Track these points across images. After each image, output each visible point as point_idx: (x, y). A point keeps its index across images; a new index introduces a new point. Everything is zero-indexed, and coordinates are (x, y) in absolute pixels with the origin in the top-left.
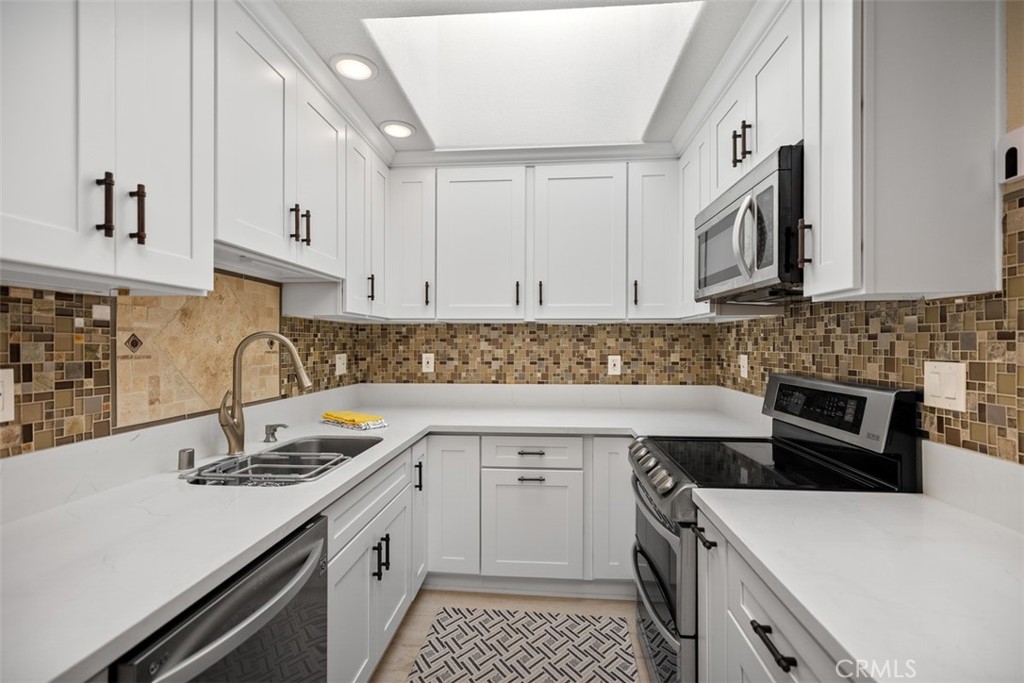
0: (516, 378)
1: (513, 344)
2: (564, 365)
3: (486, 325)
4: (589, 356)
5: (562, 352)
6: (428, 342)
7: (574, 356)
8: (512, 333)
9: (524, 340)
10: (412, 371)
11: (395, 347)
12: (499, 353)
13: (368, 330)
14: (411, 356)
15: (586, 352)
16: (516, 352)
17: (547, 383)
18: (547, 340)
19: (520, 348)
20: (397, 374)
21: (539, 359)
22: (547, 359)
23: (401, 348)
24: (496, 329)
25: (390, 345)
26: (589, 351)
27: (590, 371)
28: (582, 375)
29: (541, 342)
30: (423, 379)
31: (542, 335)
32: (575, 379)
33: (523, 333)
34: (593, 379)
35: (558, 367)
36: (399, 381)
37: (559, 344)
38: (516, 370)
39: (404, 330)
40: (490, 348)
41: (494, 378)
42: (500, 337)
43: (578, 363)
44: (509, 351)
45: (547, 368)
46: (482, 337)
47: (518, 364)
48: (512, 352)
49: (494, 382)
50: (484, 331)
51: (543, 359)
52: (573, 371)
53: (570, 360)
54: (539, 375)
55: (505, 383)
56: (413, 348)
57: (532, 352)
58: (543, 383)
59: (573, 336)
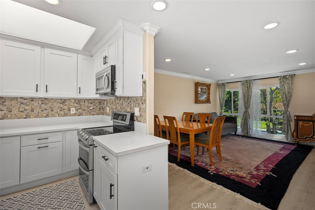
0: (35, 116)
1: (34, 105)
2: (55, 111)
3: (21, 98)
4: (64, 108)
5: (54, 107)
7: (59, 108)
8: (33, 101)
9: (39, 103)
12: (27, 108)
15: (63, 107)
16: (35, 107)
17: (48, 117)
18: (48, 103)
19: (37, 106)
21: (45, 110)
22: (48, 109)
24: (26, 99)
26: (64, 107)
27: (64, 113)
28: (62, 114)
29: (46, 104)
31: (46, 101)
32: (59, 115)
33: (38, 101)
34: (65, 115)
35: (53, 112)
37: (53, 105)
38: (35, 114)
40: (23, 106)
41: (25, 117)
42: (28, 102)
43: (60, 111)
44: (32, 107)
45: (48, 112)
46: (19, 102)
47: (36, 111)
48: (33, 107)
49: (24, 118)
50: (20, 100)
51: (47, 110)
52: (58, 113)
53: (57, 109)
54: (45, 115)
55: (30, 118)
57: (42, 107)
58: (47, 117)
59: (58, 102)
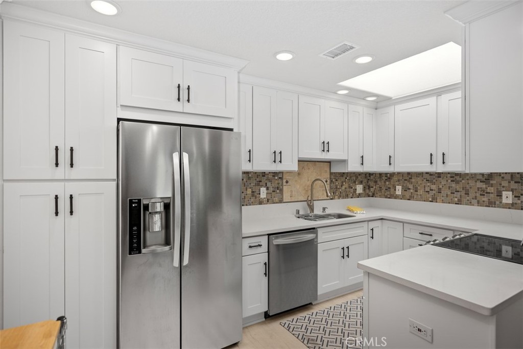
0: (443, 200)
1: (441, 183)
2: (472, 194)
3: (427, 173)
4: (488, 191)
5: (471, 188)
6: (399, 181)
7: (478, 190)
8: (440, 177)
9: (447, 181)
10: (392, 193)
11: (385, 182)
12: (433, 187)
13: (374, 175)
14: (391, 187)
15: (487, 188)
16: (443, 187)
17: (461, 204)
18: (461, 181)
19: (445, 185)
20: (386, 194)
21: (456, 191)
22: (461, 192)
23: (387, 183)
24: (432, 175)
25: (383, 181)
26: (488, 188)
27: (489, 200)
28: (484, 201)
29: (457, 182)
30: (396, 197)
31: (458, 178)
32: (479, 204)
33: (447, 177)
34: (491, 204)
35: (468, 196)
36: (386, 197)
37: (468, 184)
38: (443, 196)
39: (388, 175)
40: (429, 184)
41: (430, 200)
42: (434, 179)
43: (481, 195)
44: (439, 186)
45: (461, 196)
46: (424, 179)
47: (444, 193)
48: (441, 187)
49: (430, 201)
50: (428, 177)
51: (458, 191)
52: (478, 199)
53: (476, 192)
54: (456, 199)
55: (436, 202)
56: (392, 183)
57: (452, 187)
58: (458, 204)
59: (478, 180)
